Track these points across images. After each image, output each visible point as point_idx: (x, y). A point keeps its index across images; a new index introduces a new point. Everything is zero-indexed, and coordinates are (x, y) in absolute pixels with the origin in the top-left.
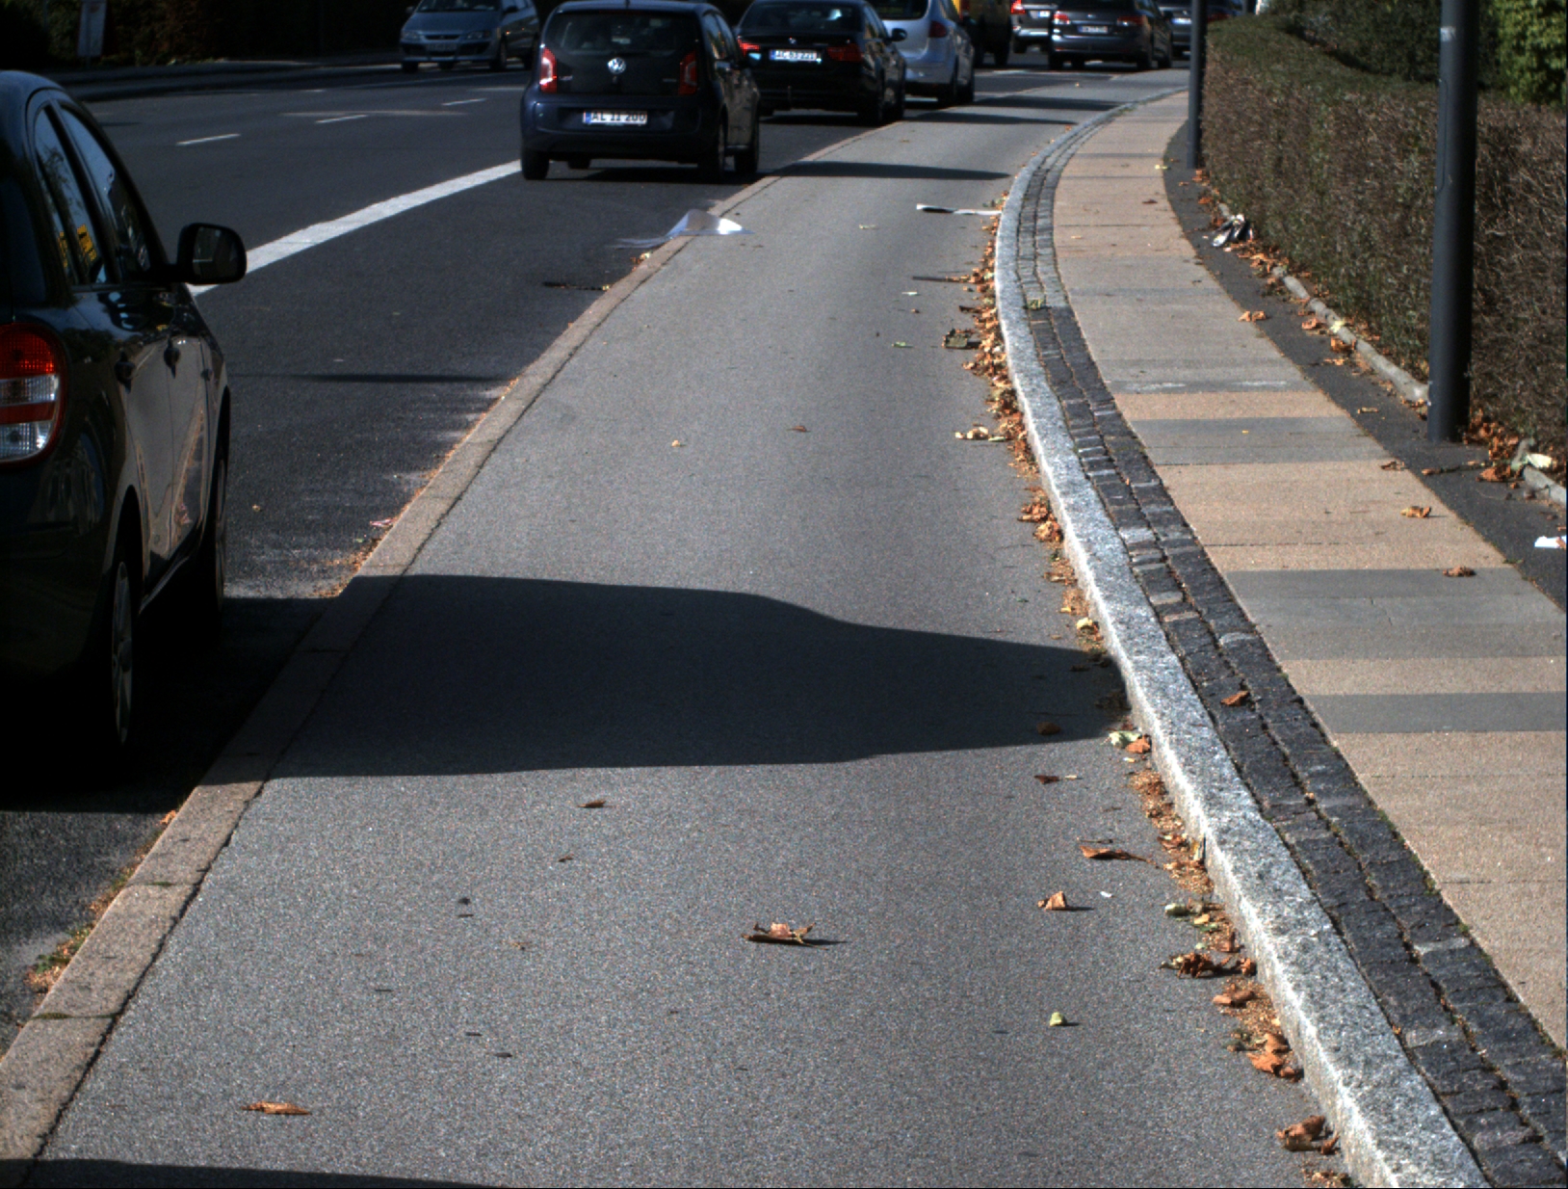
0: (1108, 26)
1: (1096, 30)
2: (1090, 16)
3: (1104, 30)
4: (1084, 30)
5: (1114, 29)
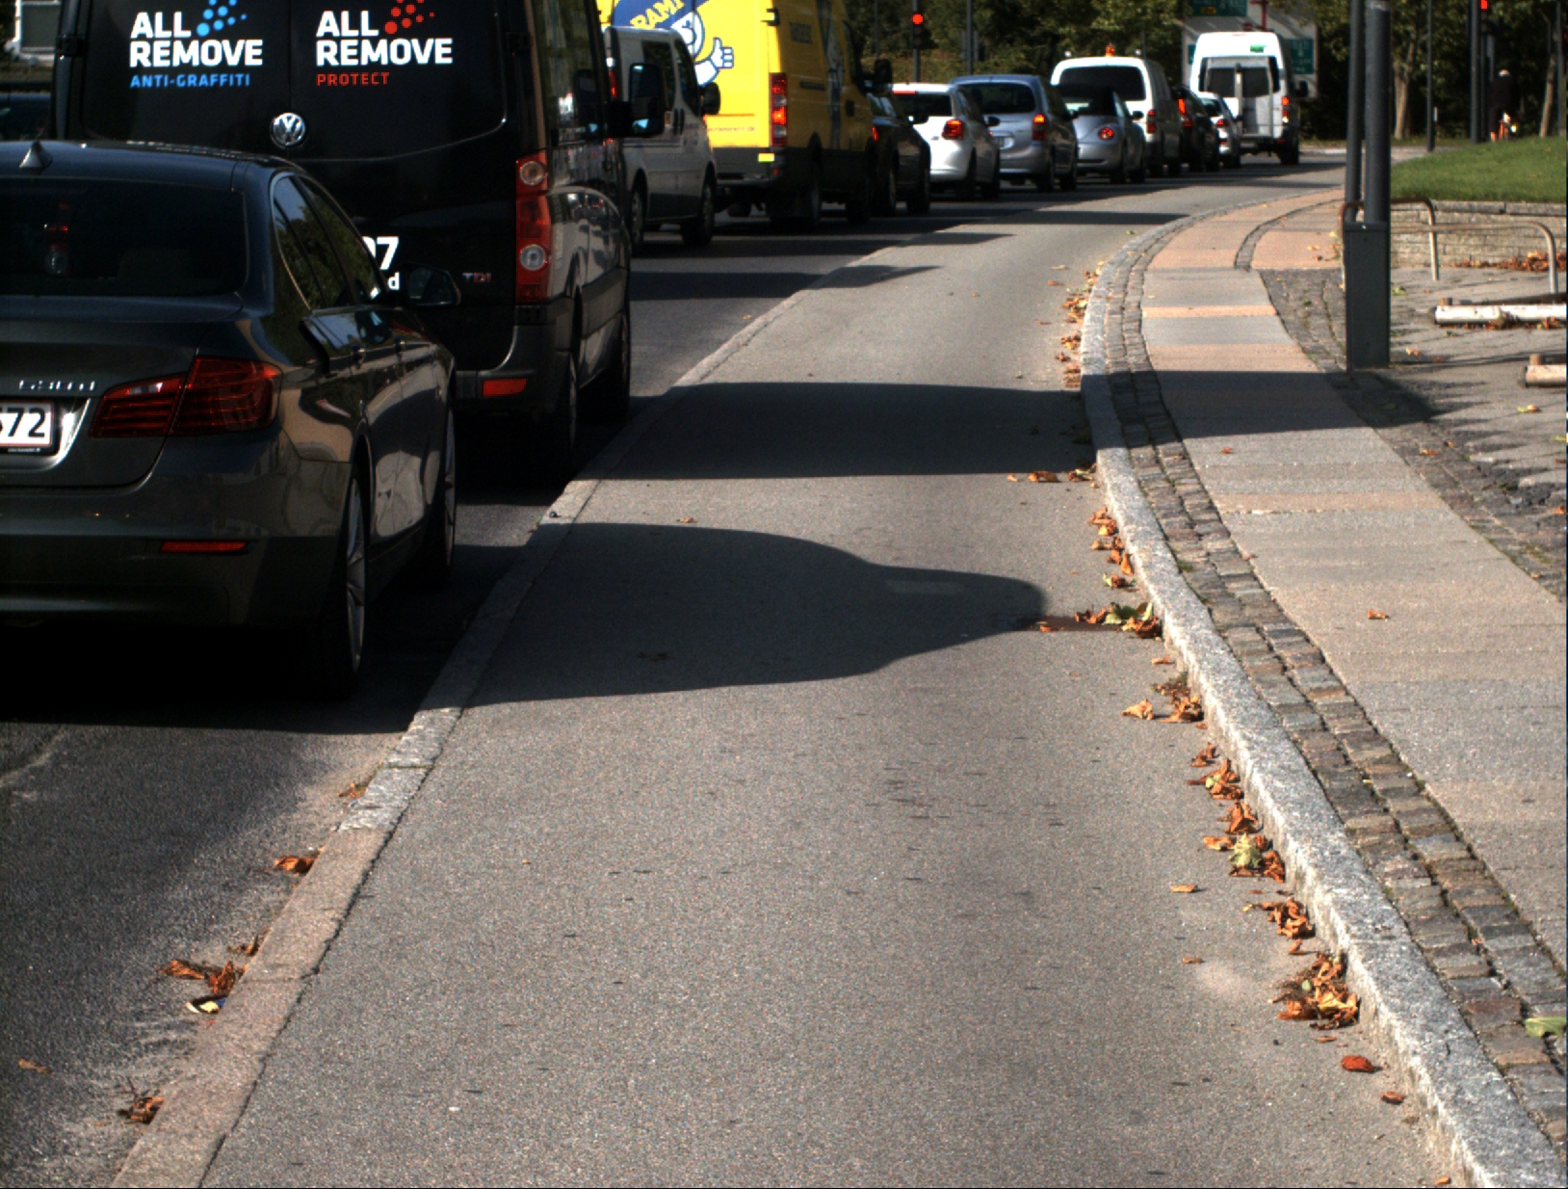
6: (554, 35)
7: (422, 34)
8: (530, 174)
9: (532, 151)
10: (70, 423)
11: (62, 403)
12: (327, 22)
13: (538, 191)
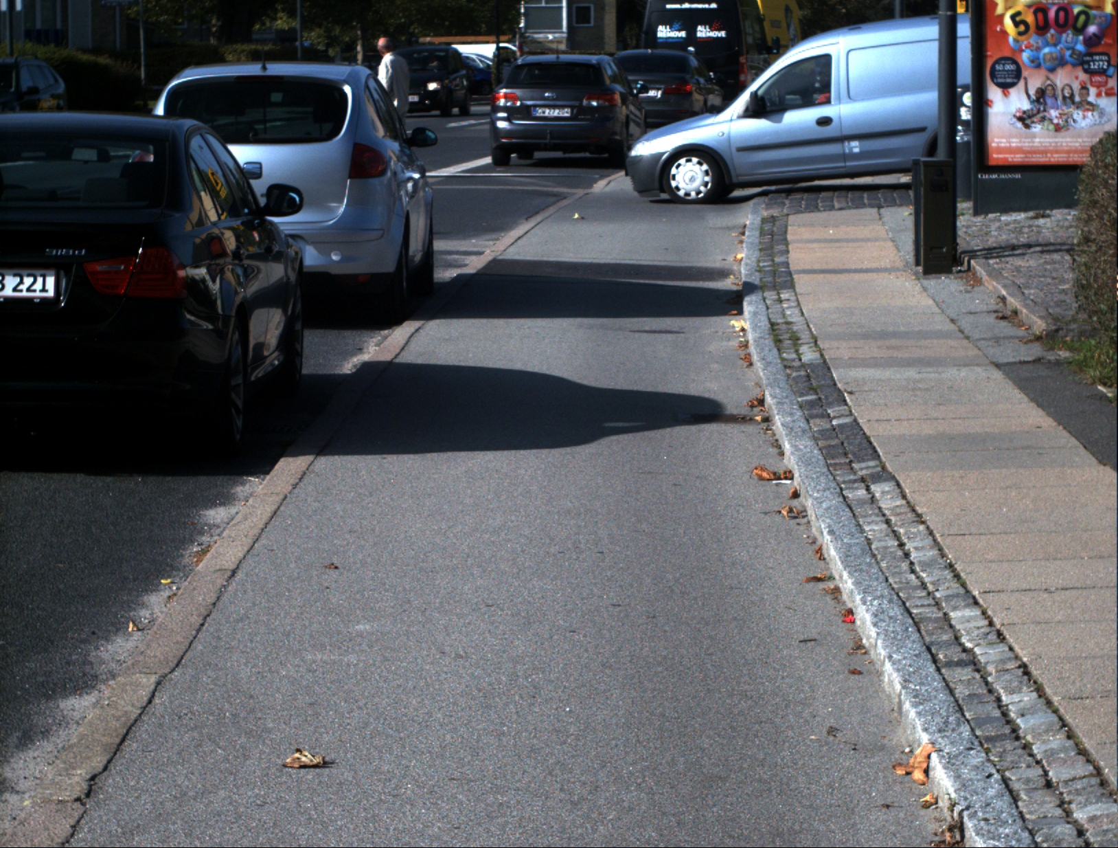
0: (572, 107)
1: (556, 113)
2: (547, 95)
3: (566, 113)
4: (540, 112)
5: (579, 112)
6: (749, 30)
7: (719, 30)
8: (742, 60)
9: (742, 55)
10: (660, 92)
11: (658, 89)
12: (699, 28)
13: (744, 63)
